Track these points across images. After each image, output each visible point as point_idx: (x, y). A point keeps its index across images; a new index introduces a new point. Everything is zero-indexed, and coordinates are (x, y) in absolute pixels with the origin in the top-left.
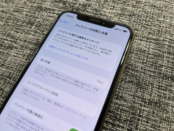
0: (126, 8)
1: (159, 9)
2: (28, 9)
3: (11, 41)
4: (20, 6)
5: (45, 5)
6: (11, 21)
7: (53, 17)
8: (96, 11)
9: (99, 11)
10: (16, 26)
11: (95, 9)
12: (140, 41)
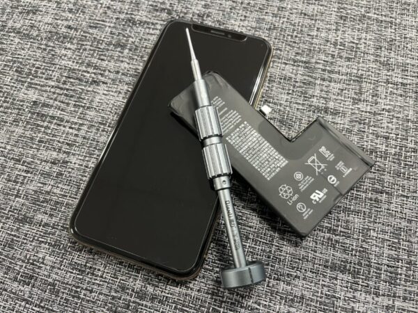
0: (264, 19)
1: (311, 17)
2: (112, 22)
3: (95, 73)
4: (97, 19)
5: (138, 17)
6: (88, 43)
7: (154, 34)
8: (220, 25)
9: (224, 24)
10: (98, 51)
11: (218, 21)
12: (284, 66)
